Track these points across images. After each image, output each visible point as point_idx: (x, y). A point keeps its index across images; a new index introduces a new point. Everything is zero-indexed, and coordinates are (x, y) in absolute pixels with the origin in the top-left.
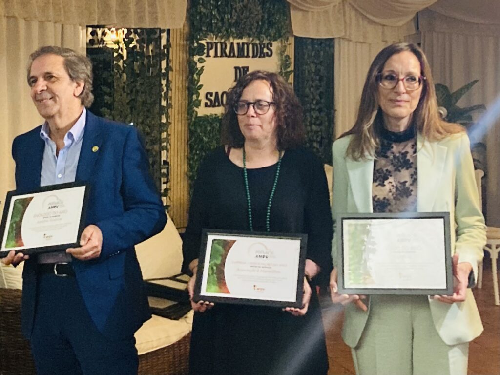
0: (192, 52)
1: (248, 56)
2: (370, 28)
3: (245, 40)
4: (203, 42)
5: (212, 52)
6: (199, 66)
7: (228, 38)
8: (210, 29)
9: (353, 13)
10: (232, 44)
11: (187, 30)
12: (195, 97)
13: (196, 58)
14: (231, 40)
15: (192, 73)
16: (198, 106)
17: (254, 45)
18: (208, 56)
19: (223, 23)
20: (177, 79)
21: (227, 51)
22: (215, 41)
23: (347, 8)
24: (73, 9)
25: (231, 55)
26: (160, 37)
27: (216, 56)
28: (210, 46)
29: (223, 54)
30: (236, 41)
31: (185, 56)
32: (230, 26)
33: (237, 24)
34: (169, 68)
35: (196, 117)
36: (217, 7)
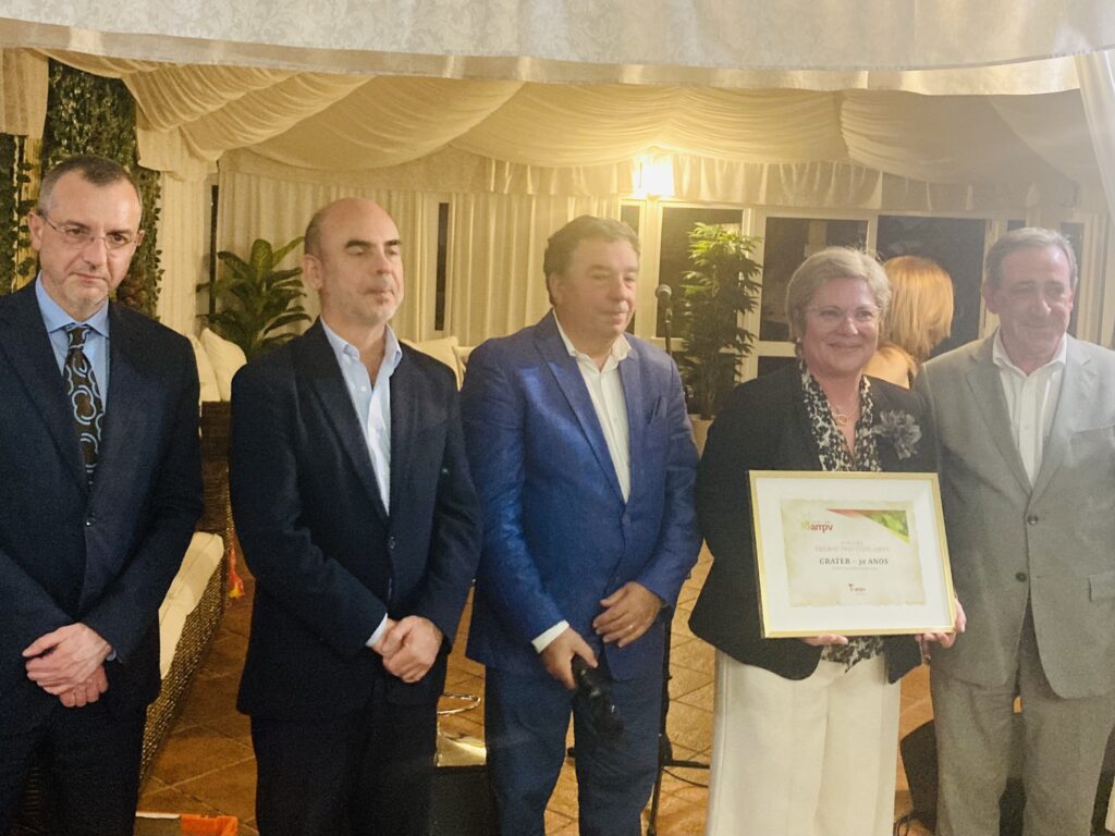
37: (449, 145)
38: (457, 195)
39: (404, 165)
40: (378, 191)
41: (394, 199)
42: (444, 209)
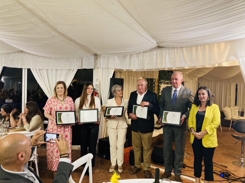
0: (159, 83)
1: (169, 84)
2: (191, 80)
3: (168, 81)
4: (161, 81)
5: (163, 83)
6: (160, 86)
7: (165, 81)
8: (163, 79)
9: (188, 77)
10: (166, 82)
11: (158, 79)
12: (159, 91)
13: (160, 84)
14: (166, 81)
15: (159, 87)
16: (160, 93)
17: (170, 82)
18: (162, 84)
19: (165, 78)
20: (156, 88)
21: (165, 83)
22: (163, 81)
23: (187, 76)
24: (139, 74)
25: (166, 84)
26: (153, 80)
27: (163, 84)
28: (162, 82)
29: (165, 84)
30: (167, 81)
31: (158, 84)
32: (166, 78)
33: (167, 78)
34: (155, 86)
35: (159, 95)
36: (164, 75)
37: (237, 75)
38: (239, 83)
39: (229, 78)
40: (225, 83)
41: (227, 84)
42: (237, 85)
